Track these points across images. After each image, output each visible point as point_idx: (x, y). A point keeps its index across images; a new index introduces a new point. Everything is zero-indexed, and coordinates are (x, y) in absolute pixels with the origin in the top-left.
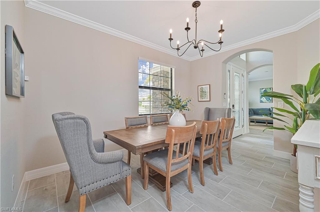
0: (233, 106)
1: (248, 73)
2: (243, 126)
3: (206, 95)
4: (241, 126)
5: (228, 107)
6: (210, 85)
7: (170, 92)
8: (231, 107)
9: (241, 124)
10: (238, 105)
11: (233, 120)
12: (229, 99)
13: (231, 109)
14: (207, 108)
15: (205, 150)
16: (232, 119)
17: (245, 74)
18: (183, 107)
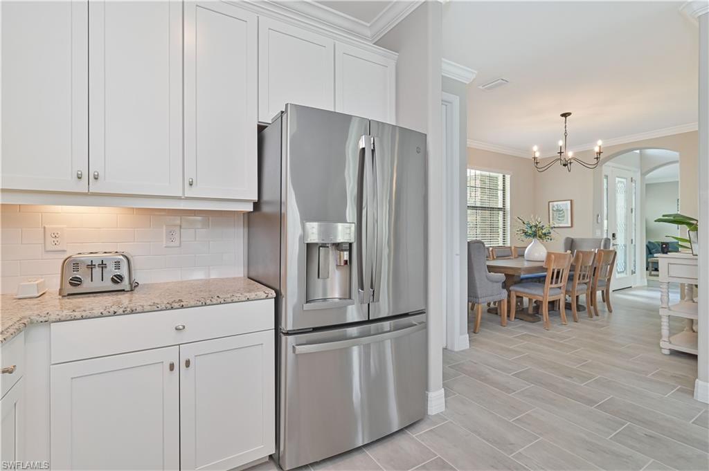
0: (614, 235)
1: (643, 175)
2: (633, 272)
3: (563, 216)
4: (629, 271)
5: (605, 236)
6: (571, 201)
7: (501, 213)
8: (610, 237)
9: (630, 268)
10: (623, 235)
11: (614, 254)
12: (605, 222)
13: (610, 240)
14: (567, 239)
15: (578, 284)
16: (611, 251)
17: (638, 177)
18: (545, 234)
